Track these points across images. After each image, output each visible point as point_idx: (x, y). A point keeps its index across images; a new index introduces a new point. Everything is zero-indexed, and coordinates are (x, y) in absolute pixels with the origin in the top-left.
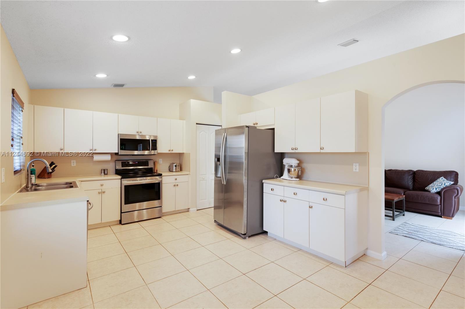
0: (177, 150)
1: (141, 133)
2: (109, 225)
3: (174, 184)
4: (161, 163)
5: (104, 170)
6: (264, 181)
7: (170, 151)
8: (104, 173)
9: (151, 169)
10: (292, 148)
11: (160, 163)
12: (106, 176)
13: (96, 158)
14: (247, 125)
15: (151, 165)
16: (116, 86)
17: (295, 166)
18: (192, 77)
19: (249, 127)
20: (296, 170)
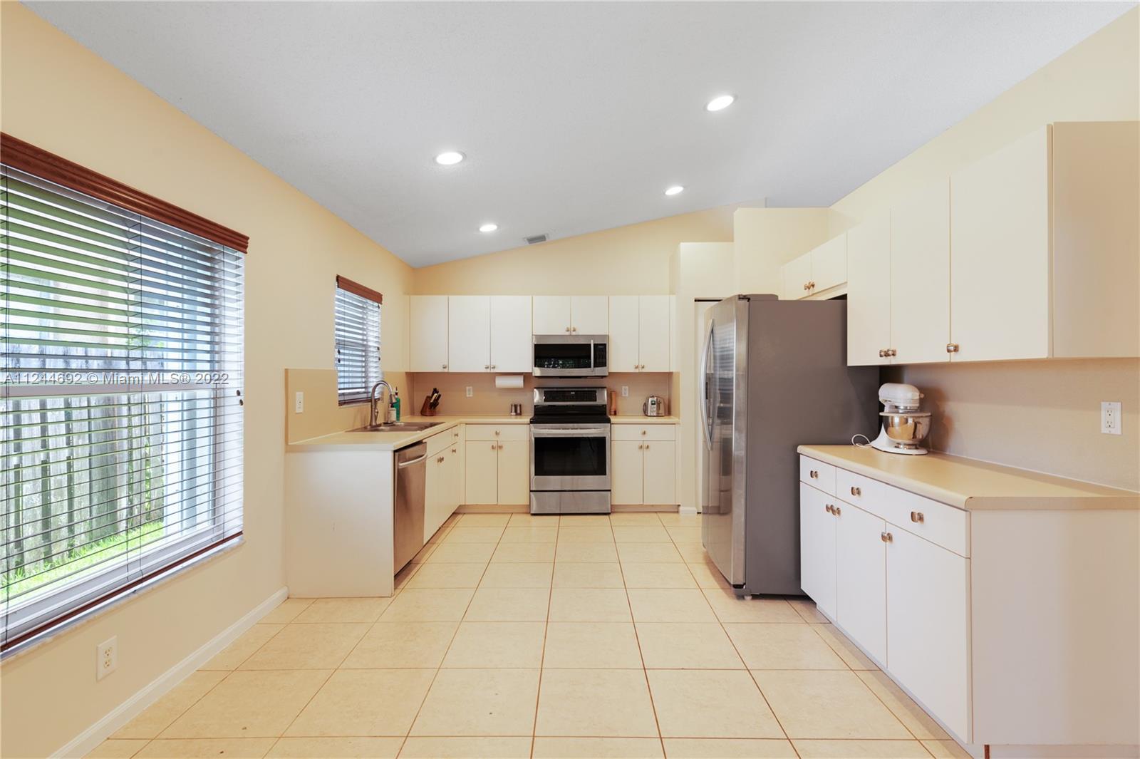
0: (655, 365)
1: (574, 330)
2: (510, 510)
3: (641, 443)
4: (627, 395)
5: (516, 406)
6: (801, 449)
7: (637, 367)
8: (516, 411)
9: (604, 407)
10: (881, 352)
11: (623, 395)
12: (519, 417)
13: (501, 382)
14: (744, 294)
15: (603, 398)
16: (532, 240)
17: (906, 408)
18: (674, 191)
19: (749, 299)
20: (910, 421)
